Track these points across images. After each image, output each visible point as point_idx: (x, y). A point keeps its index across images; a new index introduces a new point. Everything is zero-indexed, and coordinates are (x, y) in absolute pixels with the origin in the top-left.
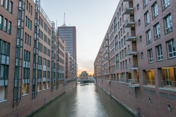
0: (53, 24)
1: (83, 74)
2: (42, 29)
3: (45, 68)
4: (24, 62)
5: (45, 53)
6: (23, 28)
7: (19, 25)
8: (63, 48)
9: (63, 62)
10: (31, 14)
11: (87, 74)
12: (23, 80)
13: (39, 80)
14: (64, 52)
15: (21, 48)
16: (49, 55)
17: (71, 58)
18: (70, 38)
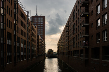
0: (28, 13)
1: (50, 51)
2: (20, 17)
3: (22, 45)
4: (7, 40)
5: (22, 35)
6: (5, 15)
7: (2, 12)
8: (35, 32)
9: (35, 42)
10: (11, 5)
11: (52, 51)
12: (7, 53)
13: (19, 54)
14: (37, 35)
15: (5, 30)
16: (25, 36)
17: (41, 40)
18: (41, 23)
